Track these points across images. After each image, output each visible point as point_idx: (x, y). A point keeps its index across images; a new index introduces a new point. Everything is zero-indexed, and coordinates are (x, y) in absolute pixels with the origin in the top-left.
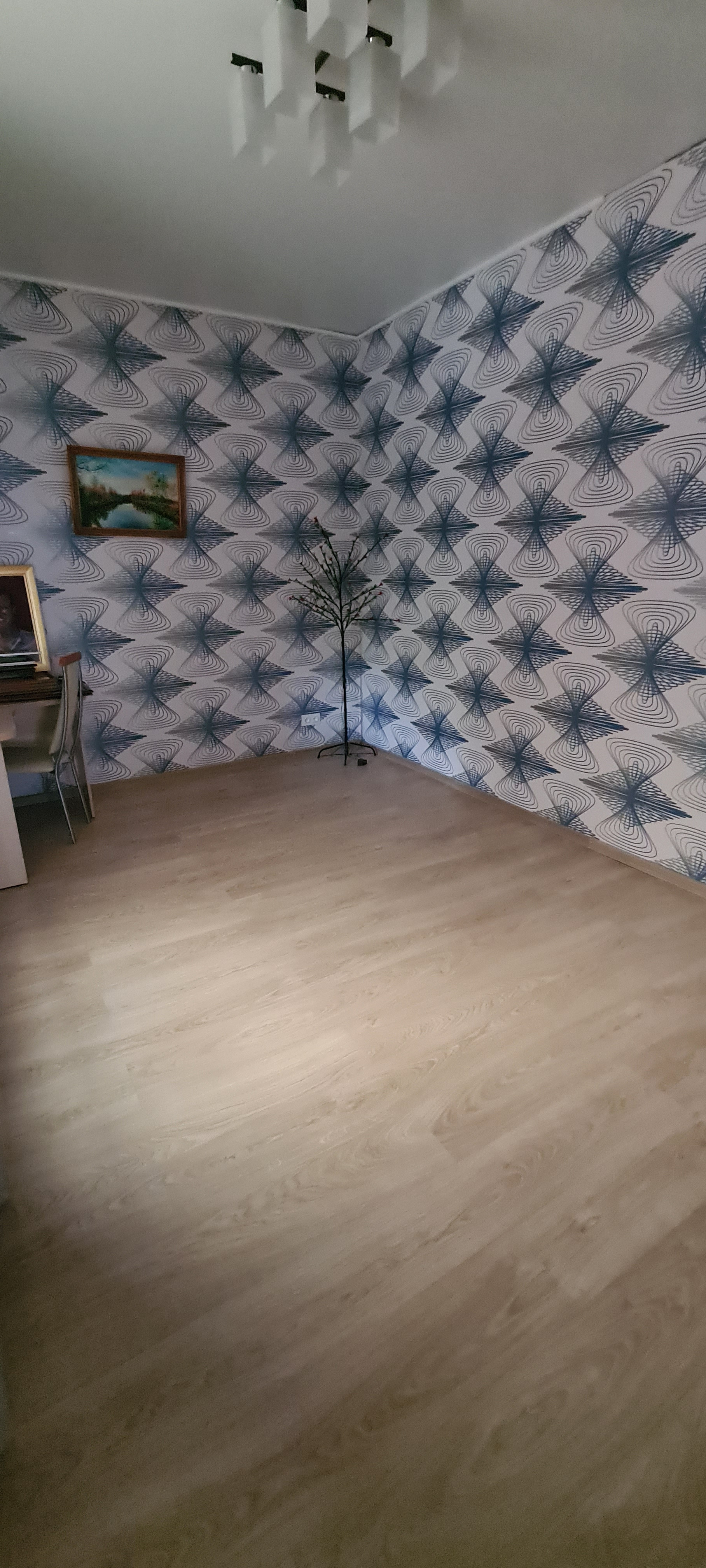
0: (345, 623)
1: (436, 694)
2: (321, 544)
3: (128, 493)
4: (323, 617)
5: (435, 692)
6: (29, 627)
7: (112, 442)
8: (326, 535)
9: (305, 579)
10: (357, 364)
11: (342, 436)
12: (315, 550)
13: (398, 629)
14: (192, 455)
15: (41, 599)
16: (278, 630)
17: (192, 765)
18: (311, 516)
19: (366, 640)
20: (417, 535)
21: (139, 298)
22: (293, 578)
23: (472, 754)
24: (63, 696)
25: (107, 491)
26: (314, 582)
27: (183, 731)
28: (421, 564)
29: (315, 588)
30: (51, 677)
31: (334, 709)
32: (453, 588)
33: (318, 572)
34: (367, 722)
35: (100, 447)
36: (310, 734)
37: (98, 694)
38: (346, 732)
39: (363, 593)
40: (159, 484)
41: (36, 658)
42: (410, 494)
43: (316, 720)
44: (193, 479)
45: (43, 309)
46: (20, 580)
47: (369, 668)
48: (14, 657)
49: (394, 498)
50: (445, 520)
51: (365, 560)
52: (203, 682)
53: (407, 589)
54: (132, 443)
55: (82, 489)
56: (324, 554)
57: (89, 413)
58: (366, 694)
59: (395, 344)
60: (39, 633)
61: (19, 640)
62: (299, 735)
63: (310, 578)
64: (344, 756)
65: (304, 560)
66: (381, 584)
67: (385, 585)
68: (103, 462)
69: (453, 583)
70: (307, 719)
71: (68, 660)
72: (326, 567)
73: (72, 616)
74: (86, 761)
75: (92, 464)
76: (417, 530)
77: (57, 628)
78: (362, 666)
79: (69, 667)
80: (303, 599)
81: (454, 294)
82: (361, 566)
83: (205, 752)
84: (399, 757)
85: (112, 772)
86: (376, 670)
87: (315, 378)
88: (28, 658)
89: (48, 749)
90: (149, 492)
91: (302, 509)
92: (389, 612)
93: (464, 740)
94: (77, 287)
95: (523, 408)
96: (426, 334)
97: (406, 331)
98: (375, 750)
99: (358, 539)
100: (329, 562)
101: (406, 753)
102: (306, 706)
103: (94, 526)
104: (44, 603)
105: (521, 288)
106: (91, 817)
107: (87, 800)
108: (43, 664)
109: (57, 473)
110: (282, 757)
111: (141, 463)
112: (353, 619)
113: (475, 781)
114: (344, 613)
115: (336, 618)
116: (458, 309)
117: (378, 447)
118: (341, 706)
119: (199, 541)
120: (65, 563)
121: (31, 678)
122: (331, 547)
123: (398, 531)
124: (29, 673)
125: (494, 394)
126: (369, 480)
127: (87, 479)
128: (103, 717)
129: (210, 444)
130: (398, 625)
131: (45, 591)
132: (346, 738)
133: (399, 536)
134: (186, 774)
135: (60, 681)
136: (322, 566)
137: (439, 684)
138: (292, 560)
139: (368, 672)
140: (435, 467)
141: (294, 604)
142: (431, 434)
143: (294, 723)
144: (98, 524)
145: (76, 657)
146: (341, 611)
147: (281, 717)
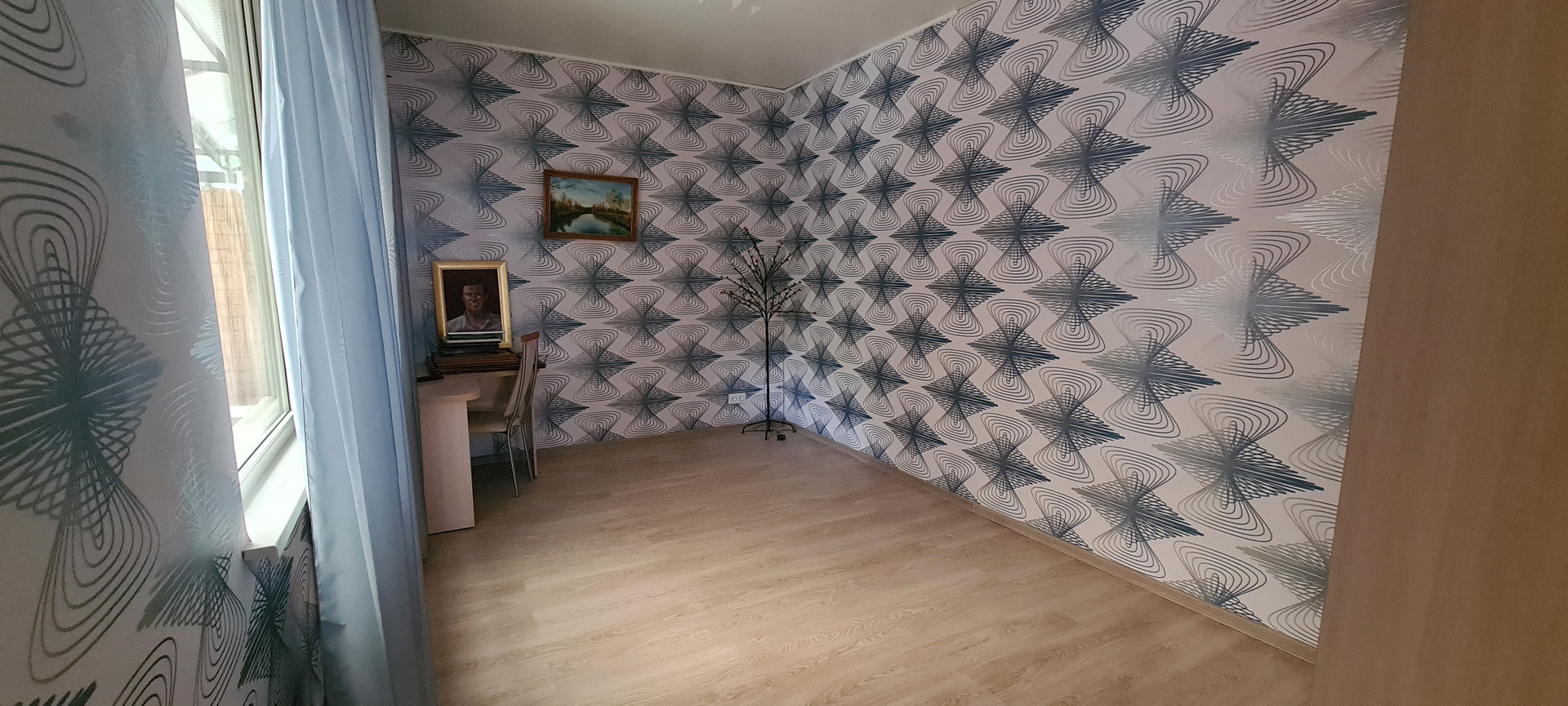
0: (769, 314)
1: (846, 376)
2: (750, 249)
3: (590, 206)
4: (750, 309)
5: (846, 375)
6: (498, 311)
7: (581, 167)
8: (755, 241)
9: (735, 277)
10: (784, 110)
11: (770, 164)
12: (745, 254)
13: (814, 320)
14: (644, 177)
15: (510, 289)
16: (710, 319)
17: (627, 435)
18: (742, 226)
19: (788, 329)
20: (830, 243)
21: (610, 64)
22: (725, 276)
23: (875, 428)
24: (521, 369)
25: (573, 204)
26: (743, 279)
27: (623, 404)
28: (833, 267)
29: (744, 284)
30: (511, 352)
31: (759, 389)
32: (859, 287)
33: (747, 272)
34: (788, 402)
35: (569, 170)
36: (736, 411)
37: (550, 368)
38: (768, 411)
39: (785, 289)
40: (617, 200)
41: (501, 336)
42: (824, 210)
43: (742, 399)
44: (644, 196)
45: (536, 71)
46: (494, 272)
47: (790, 354)
48: (482, 335)
49: (812, 213)
50: (851, 232)
51: (787, 262)
52: (643, 362)
53: (822, 287)
54: (596, 168)
55: (553, 202)
56: (752, 257)
57: (563, 145)
58: (788, 377)
59: (813, 98)
60: (505, 316)
61: (488, 321)
62: (726, 412)
63: (739, 276)
64: (765, 433)
65: (736, 261)
66: (800, 282)
67: (803, 283)
68: (572, 181)
69: (858, 283)
70: (734, 398)
71: (527, 338)
72: (753, 268)
73: (535, 303)
74: (534, 427)
75: (563, 183)
76: (830, 239)
77: (520, 312)
78: (784, 353)
79: (528, 342)
80: (732, 294)
81: (857, 66)
82: (784, 267)
83: (640, 423)
84: (814, 433)
85: (558, 439)
86: (796, 355)
87: (750, 120)
88: (494, 336)
89: (503, 414)
90: (607, 206)
91: (735, 220)
92: (807, 306)
93: (869, 417)
94: (562, 56)
95: (908, 151)
96: (836, 92)
97: (821, 90)
98: (794, 428)
99: (783, 246)
100: (756, 264)
101: (821, 429)
102: (734, 385)
103: (560, 231)
104: (512, 291)
105: (903, 65)
106: (534, 476)
107: (533, 464)
108: (506, 341)
109: (534, 190)
110: (709, 431)
111: (603, 183)
112: (775, 312)
113: (878, 453)
114: (769, 306)
115: (761, 310)
116: (859, 76)
117: (799, 174)
118: (764, 387)
119: (646, 244)
120: (533, 260)
121: (495, 353)
122: (758, 251)
123: (815, 240)
124: (494, 348)
125: (886, 139)
126: (792, 199)
127: (557, 195)
128: (552, 389)
129: (659, 169)
130: (814, 317)
131: (514, 282)
132: (768, 416)
133: (816, 243)
134: (621, 443)
135: (519, 357)
136: (750, 267)
137: (848, 368)
138: (725, 261)
139: (790, 357)
140: (844, 191)
141: (726, 297)
142: (840, 166)
143: (722, 401)
144: (563, 229)
145: (536, 336)
146: (766, 304)
147: (712, 395)
